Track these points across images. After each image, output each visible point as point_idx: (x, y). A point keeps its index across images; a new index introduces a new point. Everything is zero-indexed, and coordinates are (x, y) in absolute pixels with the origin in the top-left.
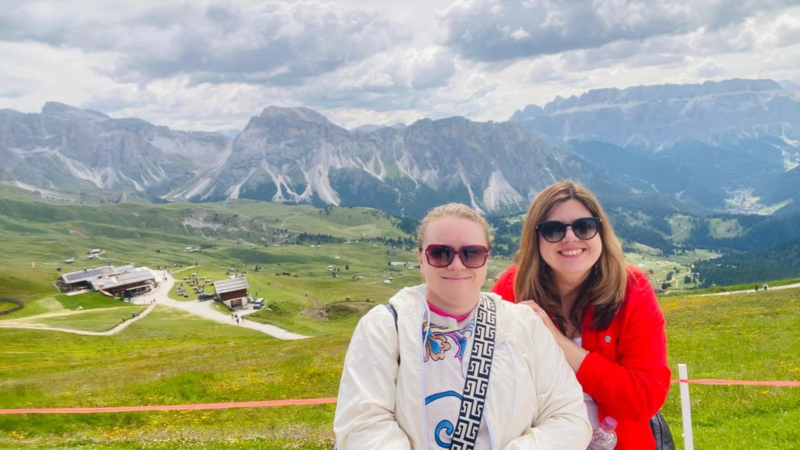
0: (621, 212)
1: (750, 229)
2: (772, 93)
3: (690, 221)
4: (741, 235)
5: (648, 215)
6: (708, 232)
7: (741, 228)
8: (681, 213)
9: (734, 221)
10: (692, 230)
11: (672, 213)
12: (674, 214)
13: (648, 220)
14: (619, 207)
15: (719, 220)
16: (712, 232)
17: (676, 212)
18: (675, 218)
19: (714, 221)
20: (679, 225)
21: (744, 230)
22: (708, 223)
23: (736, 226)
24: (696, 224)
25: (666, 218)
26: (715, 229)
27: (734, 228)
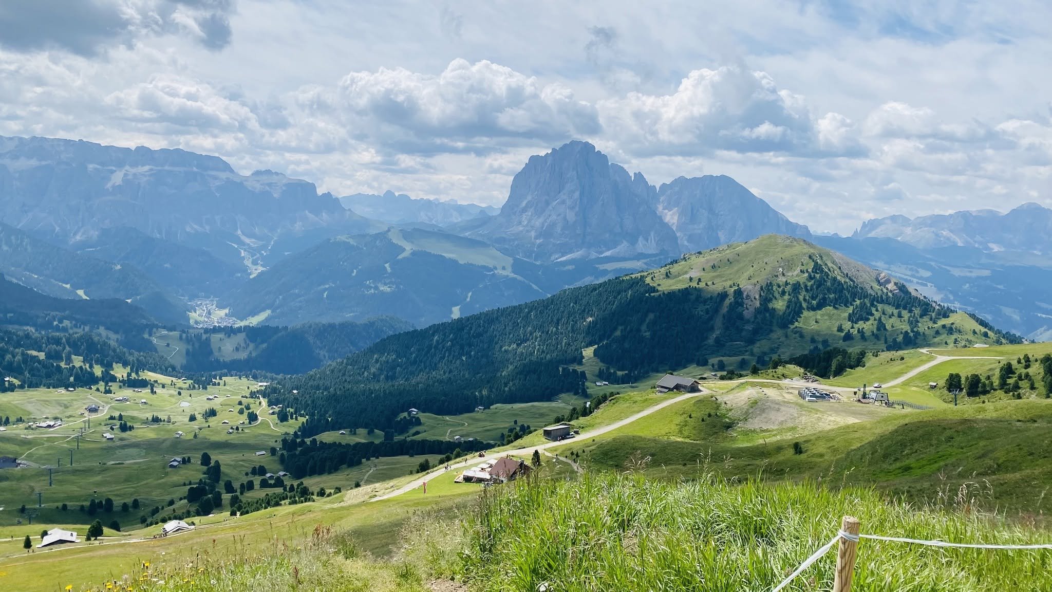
0: (71, 328)
1: (265, 345)
2: (223, 175)
3: (181, 338)
4: (254, 354)
5: (116, 332)
6: (211, 352)
7: (252, 346)
8: (164, 328)
9: (242, 336)
10: (188, 353)
11: (151, 328)
12: (154, 330)
13: (117, 339)
14: (64, 321)
15: (221, 335)
16: (216, 354)
17: (157, 327)
18: (158, 335)
19: (215, 337)
20: (168, 345)
21: (257, 347)
22: (208, 340)
23: (245, 342)
24: (191, 343)
25: (146, 336)
26: (220, 348)
27: (243, 345)
